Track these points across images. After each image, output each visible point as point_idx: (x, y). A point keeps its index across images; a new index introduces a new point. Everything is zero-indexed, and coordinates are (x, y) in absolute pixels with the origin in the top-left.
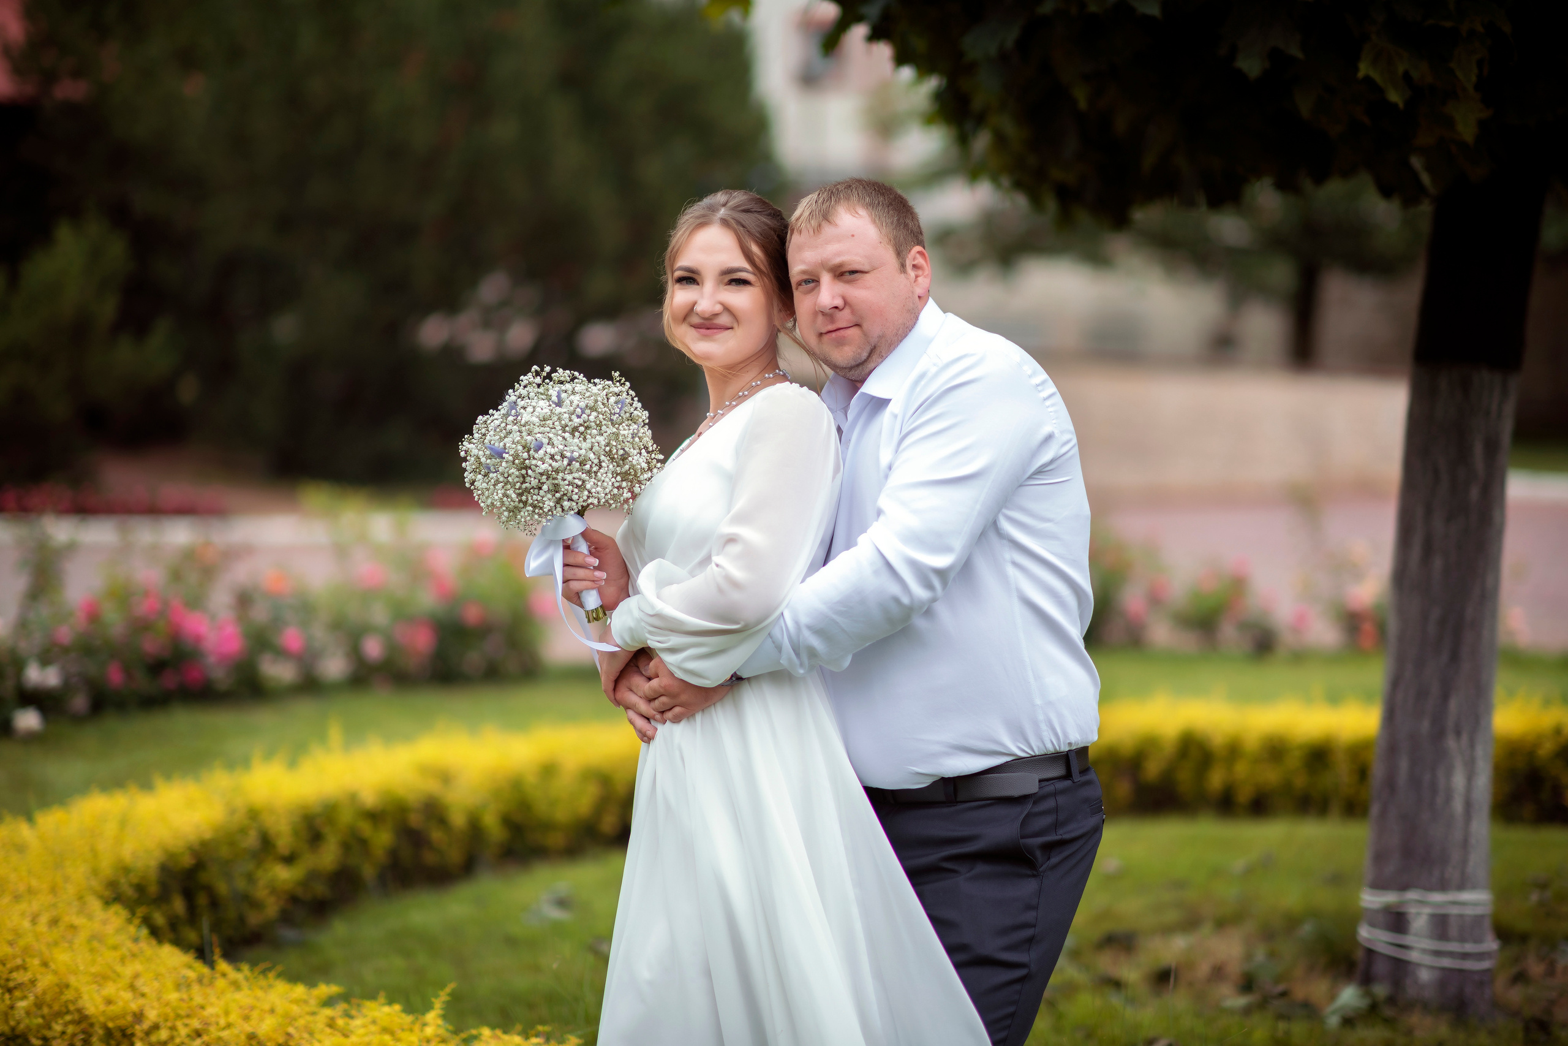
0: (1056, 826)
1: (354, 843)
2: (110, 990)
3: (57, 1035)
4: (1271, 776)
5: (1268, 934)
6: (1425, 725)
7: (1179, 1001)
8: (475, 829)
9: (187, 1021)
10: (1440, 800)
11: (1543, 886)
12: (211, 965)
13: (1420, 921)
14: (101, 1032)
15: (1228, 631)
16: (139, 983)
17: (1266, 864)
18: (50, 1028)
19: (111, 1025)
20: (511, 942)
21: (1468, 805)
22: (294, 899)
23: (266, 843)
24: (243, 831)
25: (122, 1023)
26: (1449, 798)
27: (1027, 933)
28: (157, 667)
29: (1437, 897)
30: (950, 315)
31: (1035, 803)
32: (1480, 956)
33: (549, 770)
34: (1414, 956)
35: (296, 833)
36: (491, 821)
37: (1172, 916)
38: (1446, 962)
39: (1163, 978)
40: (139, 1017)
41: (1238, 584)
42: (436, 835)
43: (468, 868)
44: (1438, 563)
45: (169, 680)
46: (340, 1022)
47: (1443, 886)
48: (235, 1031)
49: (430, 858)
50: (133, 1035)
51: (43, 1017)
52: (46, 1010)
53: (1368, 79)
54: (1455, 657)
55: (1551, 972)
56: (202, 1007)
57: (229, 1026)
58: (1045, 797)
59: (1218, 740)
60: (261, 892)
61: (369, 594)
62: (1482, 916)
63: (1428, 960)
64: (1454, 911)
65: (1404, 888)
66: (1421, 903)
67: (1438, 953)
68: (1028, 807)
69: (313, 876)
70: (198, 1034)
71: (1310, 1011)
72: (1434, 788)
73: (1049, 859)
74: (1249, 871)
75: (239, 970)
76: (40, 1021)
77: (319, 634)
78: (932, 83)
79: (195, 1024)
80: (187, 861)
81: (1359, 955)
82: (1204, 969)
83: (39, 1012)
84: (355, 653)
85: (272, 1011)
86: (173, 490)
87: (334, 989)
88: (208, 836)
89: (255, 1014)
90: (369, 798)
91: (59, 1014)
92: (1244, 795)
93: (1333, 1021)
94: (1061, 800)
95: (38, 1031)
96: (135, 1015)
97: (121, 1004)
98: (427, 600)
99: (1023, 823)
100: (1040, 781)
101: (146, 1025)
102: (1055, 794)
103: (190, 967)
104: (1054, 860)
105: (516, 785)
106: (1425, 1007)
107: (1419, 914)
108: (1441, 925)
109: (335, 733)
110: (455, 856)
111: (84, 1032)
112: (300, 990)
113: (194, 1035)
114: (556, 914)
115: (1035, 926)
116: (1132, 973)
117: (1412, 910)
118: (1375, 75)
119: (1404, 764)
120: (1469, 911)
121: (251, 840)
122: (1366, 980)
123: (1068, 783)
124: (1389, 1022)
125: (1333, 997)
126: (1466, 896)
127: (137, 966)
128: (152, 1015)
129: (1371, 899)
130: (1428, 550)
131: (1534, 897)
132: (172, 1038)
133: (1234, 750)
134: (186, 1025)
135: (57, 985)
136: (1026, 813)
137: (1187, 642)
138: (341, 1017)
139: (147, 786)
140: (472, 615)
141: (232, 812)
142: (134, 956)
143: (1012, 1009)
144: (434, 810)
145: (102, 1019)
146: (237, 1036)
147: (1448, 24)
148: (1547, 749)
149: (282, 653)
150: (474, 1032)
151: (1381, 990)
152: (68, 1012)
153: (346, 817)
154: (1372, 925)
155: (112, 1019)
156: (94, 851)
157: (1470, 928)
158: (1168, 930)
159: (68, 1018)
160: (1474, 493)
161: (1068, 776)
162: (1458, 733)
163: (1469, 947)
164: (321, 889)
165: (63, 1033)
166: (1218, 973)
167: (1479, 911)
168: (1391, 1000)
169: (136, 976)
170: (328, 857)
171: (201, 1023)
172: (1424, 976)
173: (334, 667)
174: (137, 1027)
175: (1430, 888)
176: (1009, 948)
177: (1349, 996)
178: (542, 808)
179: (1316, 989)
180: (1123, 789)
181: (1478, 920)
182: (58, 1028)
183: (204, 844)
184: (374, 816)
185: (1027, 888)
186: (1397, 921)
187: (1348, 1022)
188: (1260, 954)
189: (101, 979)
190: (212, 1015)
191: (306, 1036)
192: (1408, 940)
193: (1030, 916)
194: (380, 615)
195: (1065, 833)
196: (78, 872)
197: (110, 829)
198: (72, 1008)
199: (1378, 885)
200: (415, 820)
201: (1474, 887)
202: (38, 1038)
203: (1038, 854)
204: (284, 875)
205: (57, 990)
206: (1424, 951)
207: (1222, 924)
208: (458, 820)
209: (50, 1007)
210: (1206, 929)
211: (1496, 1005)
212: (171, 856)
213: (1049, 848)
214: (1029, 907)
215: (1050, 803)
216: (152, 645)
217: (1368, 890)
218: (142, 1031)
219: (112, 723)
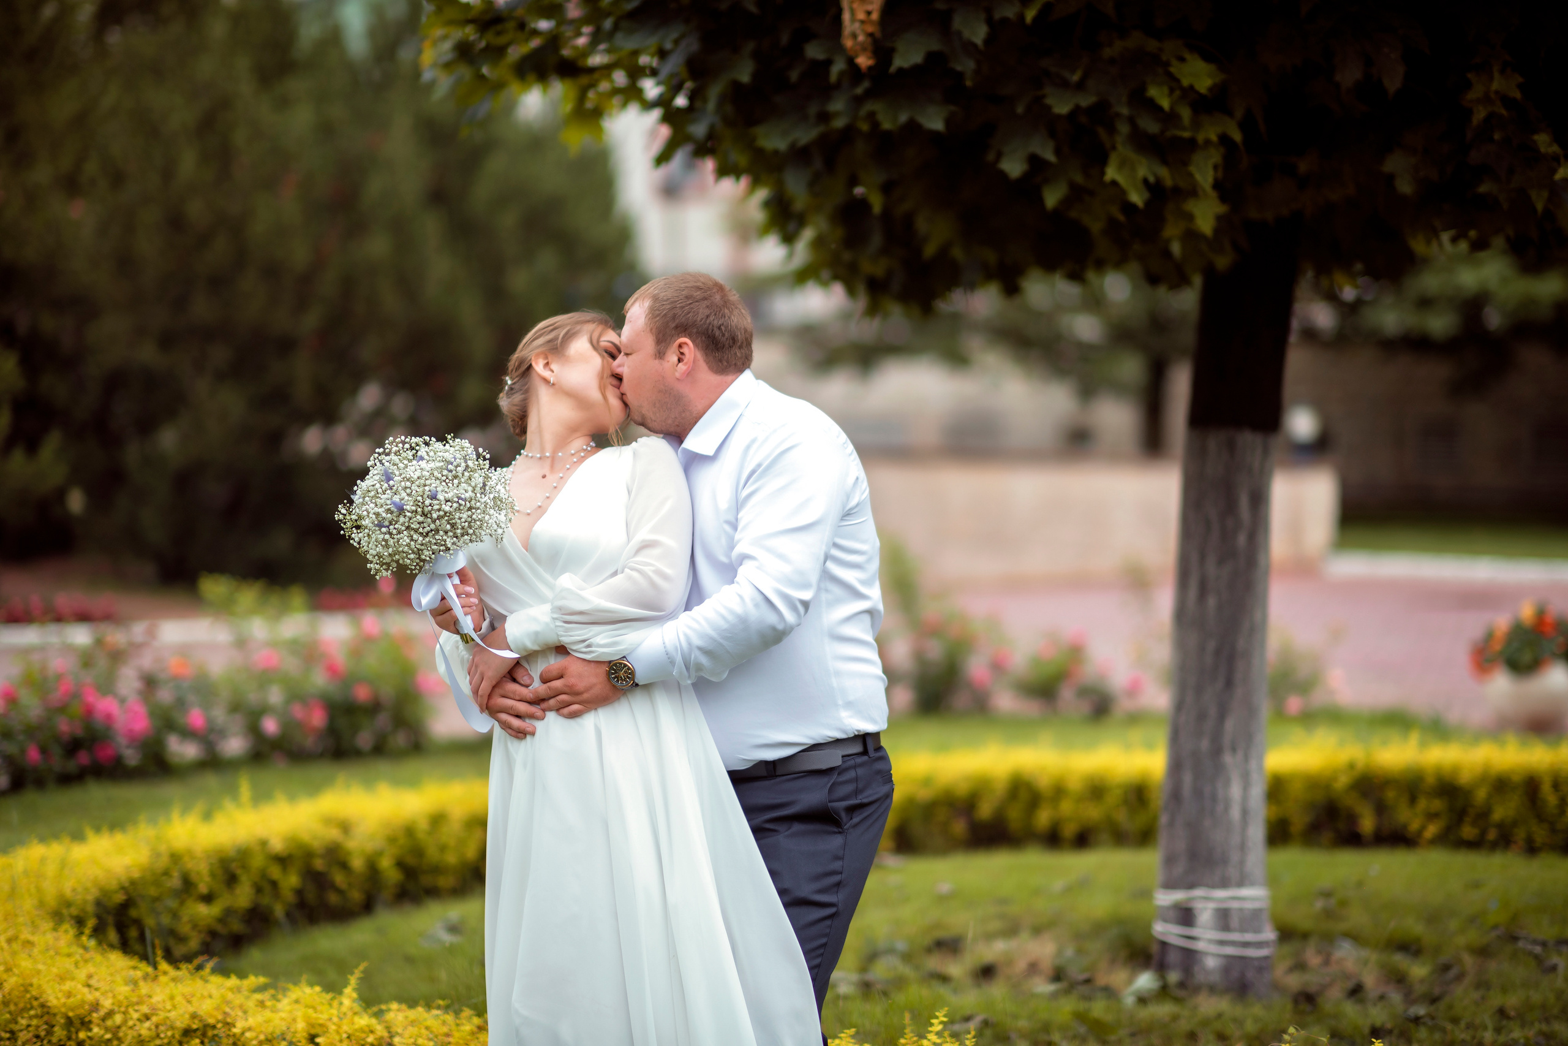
0: (857, 792)
1: (267, 885)
2: (68, 986)
3: (23, 1027)
4: (1093, 813)
5: (1079, 937)
6: (1205, 744)
7: (997, 991)
8: (373, 870)
9: (136, 1008)
10: (1220, 808)
11: (1327, 894)
12: (155, 966)
13: (1205, 915)
14: (62, 1021)
15: (1067, 694)
16: (93, 982)
17: (1083, 884)
18: (16, 1023)
19: (71, 1014)
20: (410, 960)
21: (1245, 812)
22: (213, 934)
23: (188, 884)
24: (166, 873)
25: (81, 1011)
26: (1227, 808)
27: (836, 879)
28: (73, 746)
29: (1220, 894)
30: (761, 382)
31: (839, 774)
32: (1259, 945)
33: (438, 819)
34: (1200, 946)
35: (213, 875)
36: (386, 863)
37: (995, 925)
38: (1230, 951)
39: (987, 972)
40: (95, 1006)
41: (1076, 652)
42: (339, 878)
43: (368, 907)
44: (1211, 602)
45: (83, 758)
46: (268, 1004)
47: (1224, 884)
48: (181, 1012)
49: (333, 898)
50: (90, 1022)
51: (10, 1013)
52: (12, 1007)
53: (1114, 183)
54: (1229, 683)
55: (1327, 962)
56: (150, 997)
57: (174, 1007)
58: (846, 769)
59: (1044, 783)
60: (185, 928)
61: (265, 677)
62: (1260, 910)
63: (1213, 949)
64: (1235, 905)
65: (1191, 886)
66: (1207, 899)
67: (1222, 943)
68: (834, 777)
69: (228, 912)
70: (147, 1018)
71: (1110, 993)
72: (1214, 798)
73: (851, 819)
74: (1068, 890)
75: (178, 968)
76: (8, 1016)
77: (219, 714)
78: (762, 194)
79: (145, 1009)
80: (120, 898)
81: (1155, 949)
82: (1021, 965)
83: (7, 1010)
84: (254, 729)
85: (210, 996)
86: (65, 598)
87: (262, 980)
88: (136, 875)
89: (194, 1000)
90: (277, 845)
91: (24, 1010)
92: (1069, 830)
93: (1129, 1000)
94: (860, 771)
95: (6, 1026)
96: (91, 1005)
97: (79, 997)
98: (319, 680)
99: (830, 790)
100: (843, 756)
101: (102, 1013)
102: (855, 767)
103: (135, 968)
104: (856, 820)
105: (409, 831)
106: (1212, 989)
107: (1206, 909)
108: (1224, 919)
109: (245, 788)
110: (356, 896)
111: (46, 1023)
112: (233, 981)
113: (143, 1018)
114: (447, 938)
115: (841, 873)
116: (956, 969)
117: (1198, 905)
118: (1120, 179)
119: (1187, 779)
120: (1249, 905)
121: (175, 882)
122: (1161, 968)
123: (865, 758)
124: (1178, 1000)
125: (1130, 981)
126: (1245, 892)
127: (90, 968)
128: (107, 1003)
129: (1165, 898)
130: (1203, 591)
131: (1319, 905)
132: (125, 1021)
133: (1059, 791)
134: (136, 1011)
135: (22, 985)
136: (832, 781)
137: (1031, 708)
138: (269, 1000)
139: (78, 837)
140: (362, 694)
141: (157, 855)
142: (86, 961)
143: (824, 940)
144: (335, 855)
145: (63, 1010)
146: (182, 1016)
147: (1186, 134)
148: (1343, 781)
149: (188, 734)
150: (383, 1007)
151: (1173, 977)
152: (32, 1008)
153: (257, 862)
154: (1165, 920)
155: (72, 1010)
156: (39, 889)
157: (1251, 920)
158: (990, 937)
159: (32, 1012)
160: (1242, 539)
161: (865, 752)
162: (1234, 750)
163: (1249, 937)
164: (237, 926)
165: (29, 1026)
166: (1033, 968)
167: (1257, 905)
168: (1182, 985)
169: (90, 976)
170: (243, 897)
171: (149, 1008)
172: (1211, 963)
173: (235, 745)
174: (95, 1015)
175: (1213, 886)
176: (821, 891)
177: (1145, 981)
178: (432, 854)
179: (1117, 977)
180: (959, 827)
181: (1256, 913)
182: (24, 1022)
183: (133, 883)
184: (283, 860)
185: (835, 842)
186: (1185, 916)
187: (1142, 1000)
188: (1069, 952)
189: (62, 978)
190: (159, 1002)
191: (240, 1013)
192: (1195, 932)
193: (837, 865)
194: (275, 696)
195: (864, 798)
196: (28, 904)
197: (51, 870)
198: (35, 1003)
199: (1170, 885)
200: (319, 864)
201: (1252, 884)
202: (6, 1032)
203: (843, 815)
204: (205, 912)
205: (22, 989)
206: (1210, 941)
207: (1037, 931)
208: (357, 863)
209: (16, 1004)
210: (1025, 936)
211: (1276, 987)
212: (105, 893)
213: (852, 810)
214: (837, 858)
215: (851, 774)
216: (64, 726)
217: (1162, 890)
218: (98, 1018)
219: (30, 796)
